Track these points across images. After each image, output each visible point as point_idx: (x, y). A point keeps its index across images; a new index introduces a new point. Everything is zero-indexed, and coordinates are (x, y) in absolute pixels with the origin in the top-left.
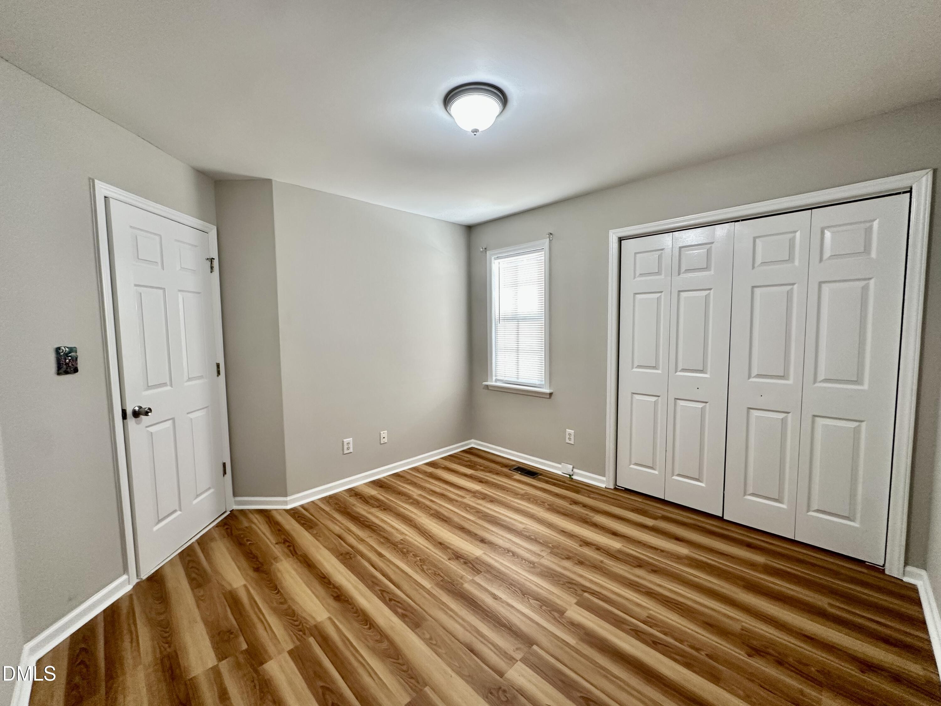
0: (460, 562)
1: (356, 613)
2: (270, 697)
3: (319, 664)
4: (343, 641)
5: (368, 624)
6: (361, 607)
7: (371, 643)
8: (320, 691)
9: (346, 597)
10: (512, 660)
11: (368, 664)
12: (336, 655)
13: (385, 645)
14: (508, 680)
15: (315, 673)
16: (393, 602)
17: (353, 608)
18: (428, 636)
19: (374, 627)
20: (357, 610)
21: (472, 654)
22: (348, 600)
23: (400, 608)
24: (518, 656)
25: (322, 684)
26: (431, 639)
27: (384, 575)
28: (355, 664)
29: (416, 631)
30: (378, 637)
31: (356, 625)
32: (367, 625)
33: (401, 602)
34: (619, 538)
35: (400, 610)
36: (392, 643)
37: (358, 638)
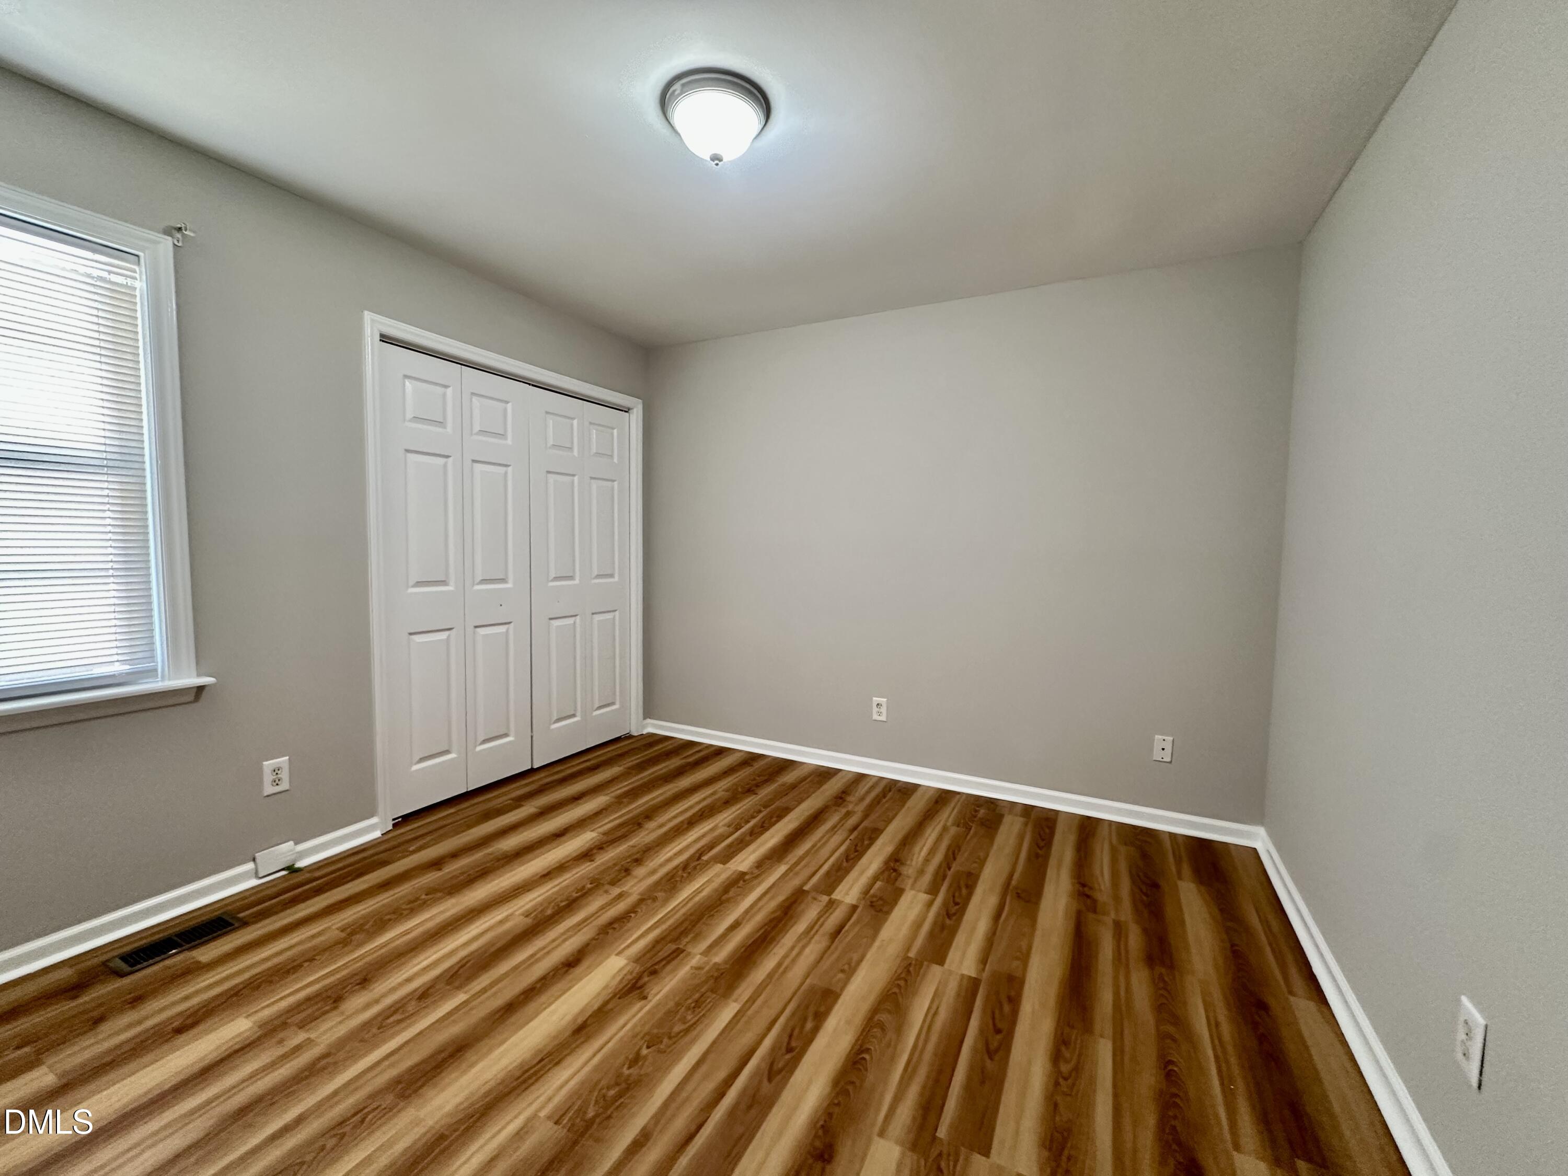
0: (648, 982)
1: (846, 1093)
2: (1057, 1118)
3: (968, 1087)
4: (911, 1078)
5: (861, 1056)
6: (828, 1089)
7: (891, 1035)
8: (997, 1058)
9: (816, 1136)
10: (832, 904)
11: (924, 1021)
12: (940, 1072)
13: (883, 1017)
14: (859, 899)
15: (983, 1083)
16: (793, 1044)
17: (838, 1104)
18: (841, 976)
19: (861, 1046)
20: (838, 1094)
21: (843, 931)
22: (823, 1126)
23: (803, 1027)
24: (825, 899)
25: (988, 1062)
26: (842, 971)
27: (720, 1094)
28: (934, 1038)
29: (838, 991)
30: (876, 1031)
31: (871, 1077)
32: (864, 1059)
33: (789, 1030)
34: (568, 836)
35: (809, 1025)
36: (875, 1010)
37: (893, 1059)
